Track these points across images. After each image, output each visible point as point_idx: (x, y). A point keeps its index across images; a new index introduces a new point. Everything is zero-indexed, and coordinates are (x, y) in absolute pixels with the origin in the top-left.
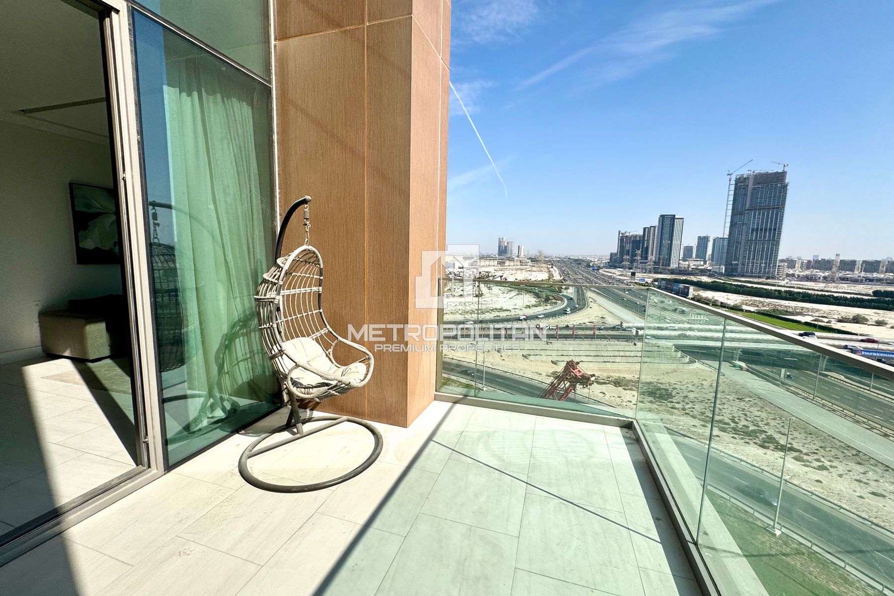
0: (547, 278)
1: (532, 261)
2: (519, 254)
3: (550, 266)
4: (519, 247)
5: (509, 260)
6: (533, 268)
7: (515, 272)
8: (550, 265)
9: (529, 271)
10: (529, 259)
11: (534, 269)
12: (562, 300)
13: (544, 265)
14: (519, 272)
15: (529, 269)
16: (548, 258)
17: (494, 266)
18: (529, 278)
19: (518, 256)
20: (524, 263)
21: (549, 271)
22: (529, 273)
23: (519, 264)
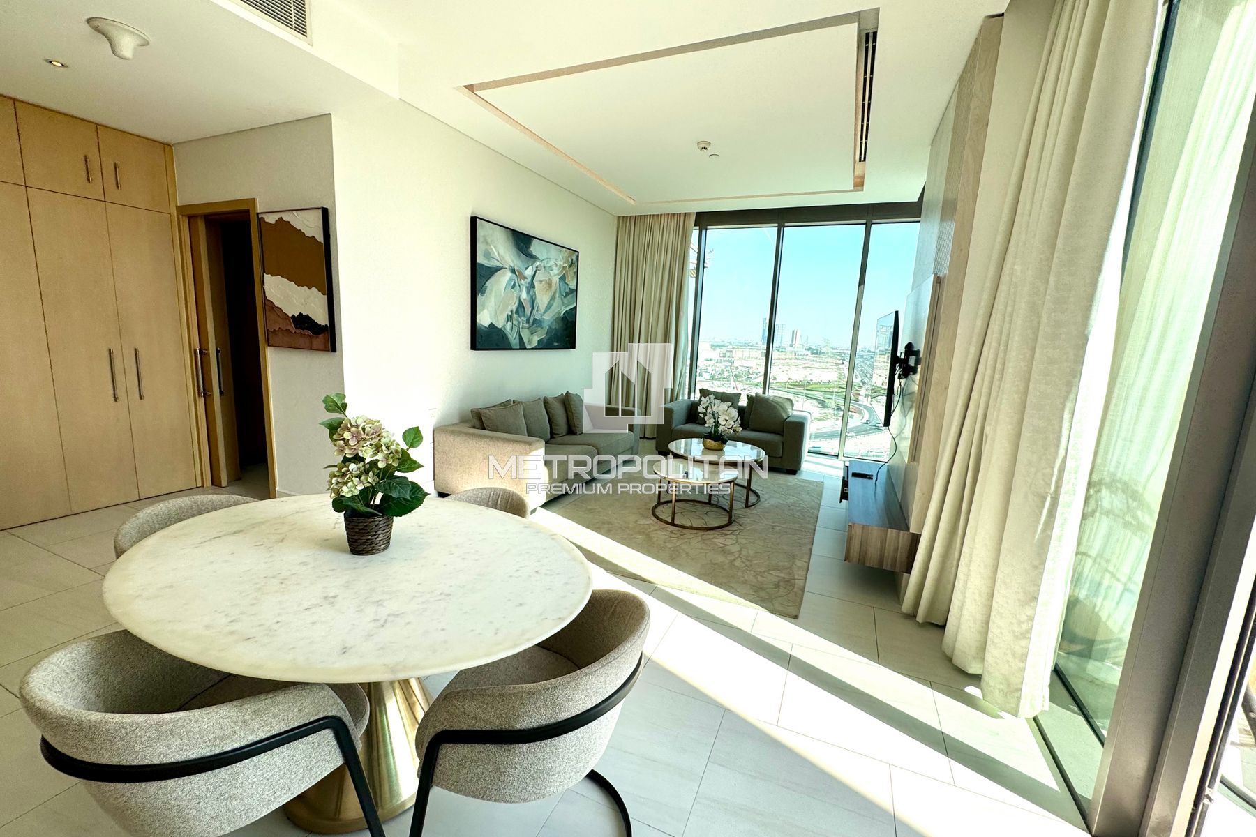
0: (837, 379)
1: (812, 353)
2: (792, 342)
3: (841, 362)
4: (793, 331)
5: (778, 351)
6: (814, 363)
7: (787, 368)
8: (839, 360)
9: (809, 367)
10: (808, 350)
11: (815, 365)
12: (860, 412)
13: (830, 360)
14: (794, 368)
15: (808, 365)
16: (837, 349)
17: (756, 358)
18: (809, 378)
19: (791, 346)
20: (801, 355)
21: (839, 369)
22: (808, 370)
23: (793, 356)
